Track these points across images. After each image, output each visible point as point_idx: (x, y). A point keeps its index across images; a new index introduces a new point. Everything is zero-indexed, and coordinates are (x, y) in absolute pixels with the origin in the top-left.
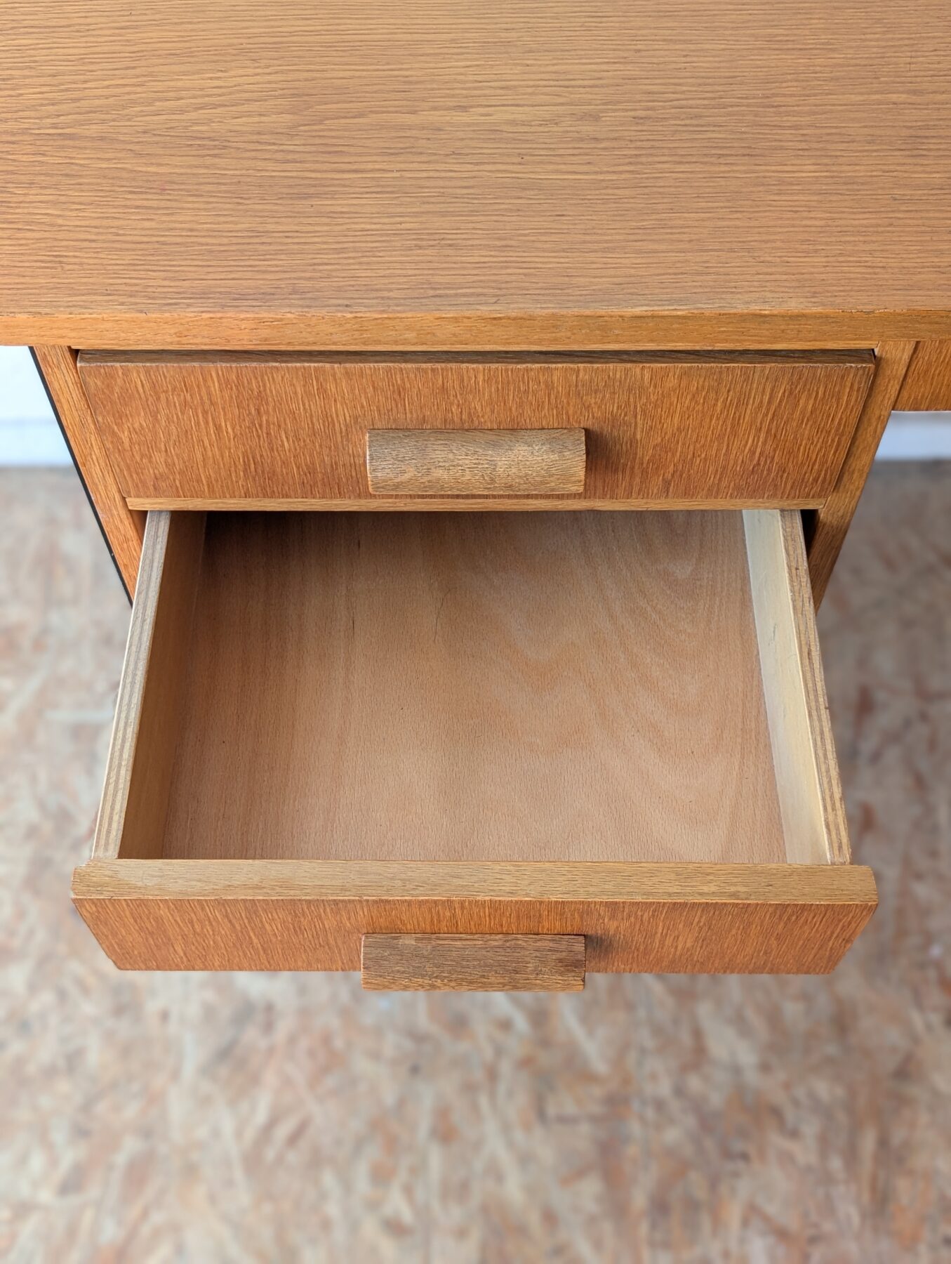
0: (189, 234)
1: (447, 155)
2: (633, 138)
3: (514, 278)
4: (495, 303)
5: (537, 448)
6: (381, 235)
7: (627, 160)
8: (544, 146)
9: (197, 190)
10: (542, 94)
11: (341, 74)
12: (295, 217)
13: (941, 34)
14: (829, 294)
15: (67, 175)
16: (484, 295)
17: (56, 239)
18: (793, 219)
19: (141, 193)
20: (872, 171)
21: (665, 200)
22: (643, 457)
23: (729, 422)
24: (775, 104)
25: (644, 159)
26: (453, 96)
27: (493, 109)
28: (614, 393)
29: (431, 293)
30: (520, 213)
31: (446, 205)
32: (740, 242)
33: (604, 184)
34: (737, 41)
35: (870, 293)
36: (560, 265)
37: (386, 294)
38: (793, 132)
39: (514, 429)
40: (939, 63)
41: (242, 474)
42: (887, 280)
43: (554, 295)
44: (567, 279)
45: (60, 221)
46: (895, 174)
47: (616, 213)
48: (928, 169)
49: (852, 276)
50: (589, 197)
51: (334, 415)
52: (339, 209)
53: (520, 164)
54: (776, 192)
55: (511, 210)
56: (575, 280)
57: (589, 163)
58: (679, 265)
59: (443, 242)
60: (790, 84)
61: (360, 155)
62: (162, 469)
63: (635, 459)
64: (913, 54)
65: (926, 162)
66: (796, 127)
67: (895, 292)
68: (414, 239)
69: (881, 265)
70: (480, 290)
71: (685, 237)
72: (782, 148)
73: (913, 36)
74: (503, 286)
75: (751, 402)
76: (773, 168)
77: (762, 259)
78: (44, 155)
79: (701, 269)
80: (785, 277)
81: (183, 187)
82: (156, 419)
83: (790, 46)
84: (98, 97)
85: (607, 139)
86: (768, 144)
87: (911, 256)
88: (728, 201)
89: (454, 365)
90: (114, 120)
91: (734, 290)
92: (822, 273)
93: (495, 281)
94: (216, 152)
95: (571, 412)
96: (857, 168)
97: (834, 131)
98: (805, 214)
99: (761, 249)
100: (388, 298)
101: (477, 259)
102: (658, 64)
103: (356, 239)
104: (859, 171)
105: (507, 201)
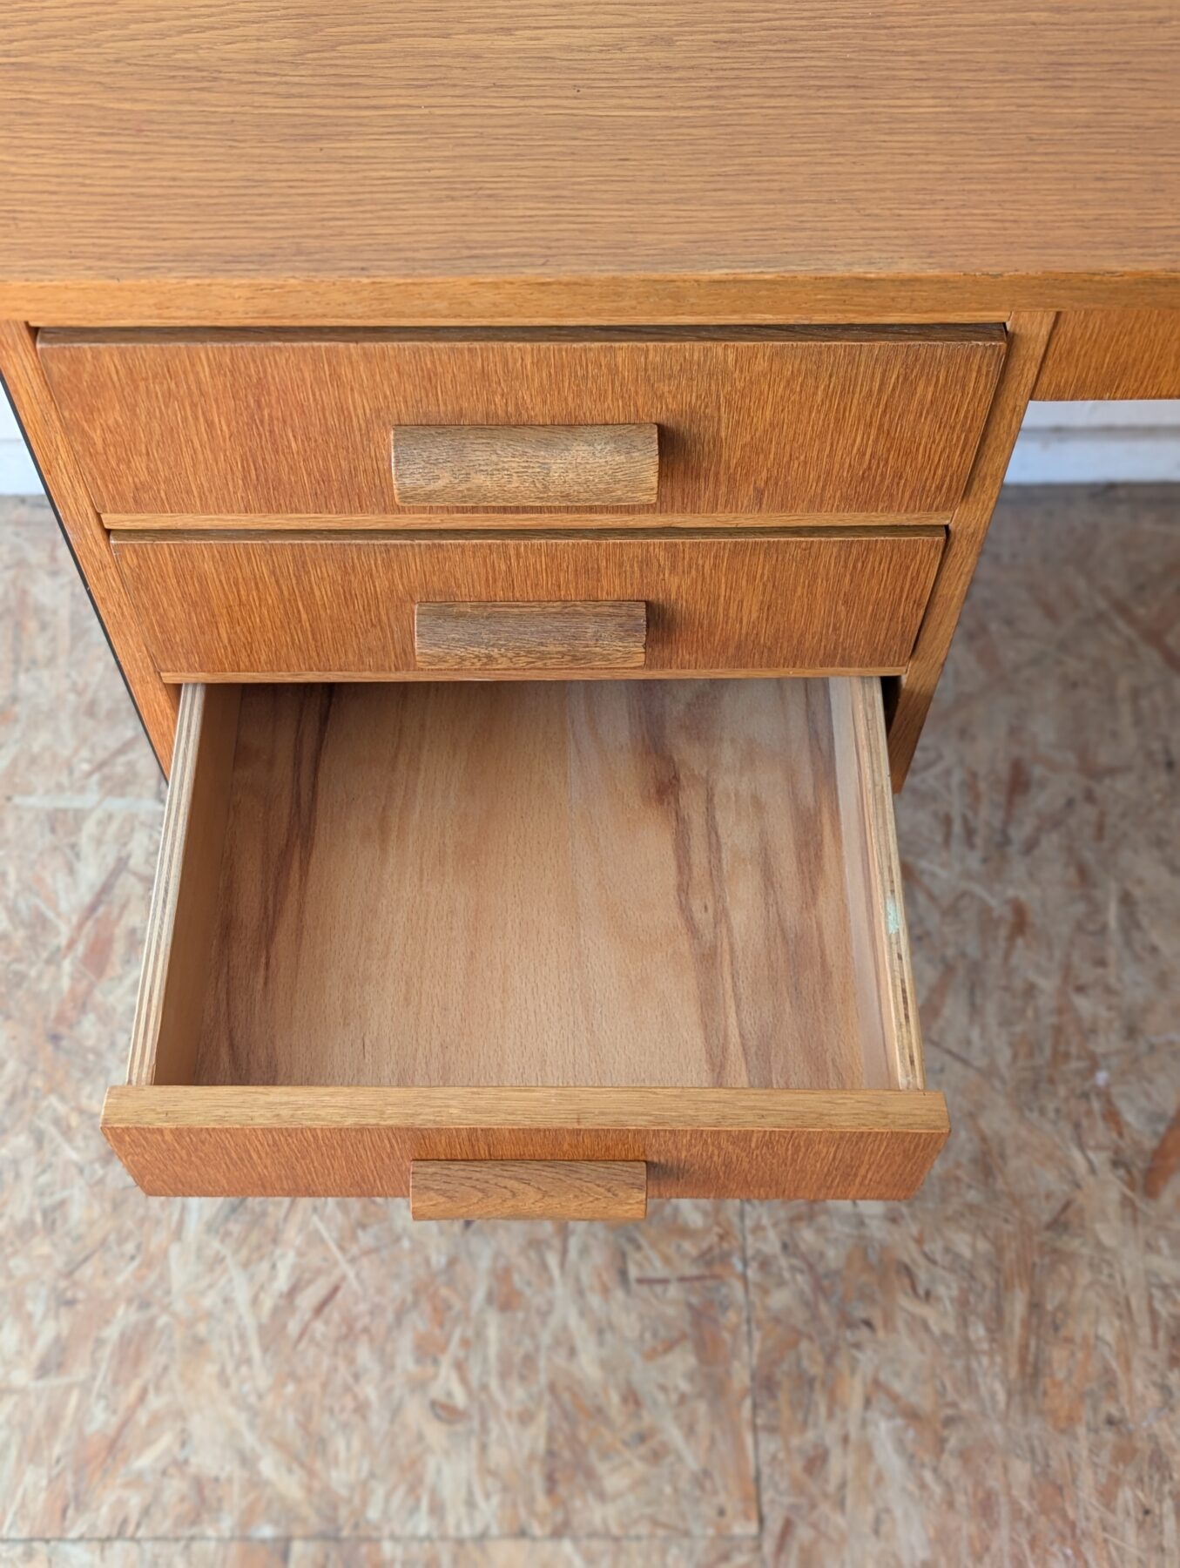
4: (544, 264)
5: (599, 448)
14: (949, 254)
18: (907, 164)
22: (729, 461)
23: (832, 416)
24: (888, 25)
35: (996, 252)
36: (622, 219)
38: (909, 58)
39: (572, 425)
42: (1018, 236)
43: (615, 255)
46: (1032, 108)
47: (691, 156)
48: (1072, 103)
49: (977, 231)
54: (886, 131)
63: (719, 462)
65: (1071, 94)
67: (1028, 251)
69: (1011, 218)
70: (525, 250)
72: (895, 78)
75: (858, 389)
76: (885, 102)
77: (867, 212)
79: (796, 224)
80: (895, 233)
86: (878, 73)
88: (829, 142)
89: (496, 345)
92: (941, 228)
95: (640, 403)
97: (959, 57)
98: (922, 158)
99: (867, 200)
104: (988, 105)
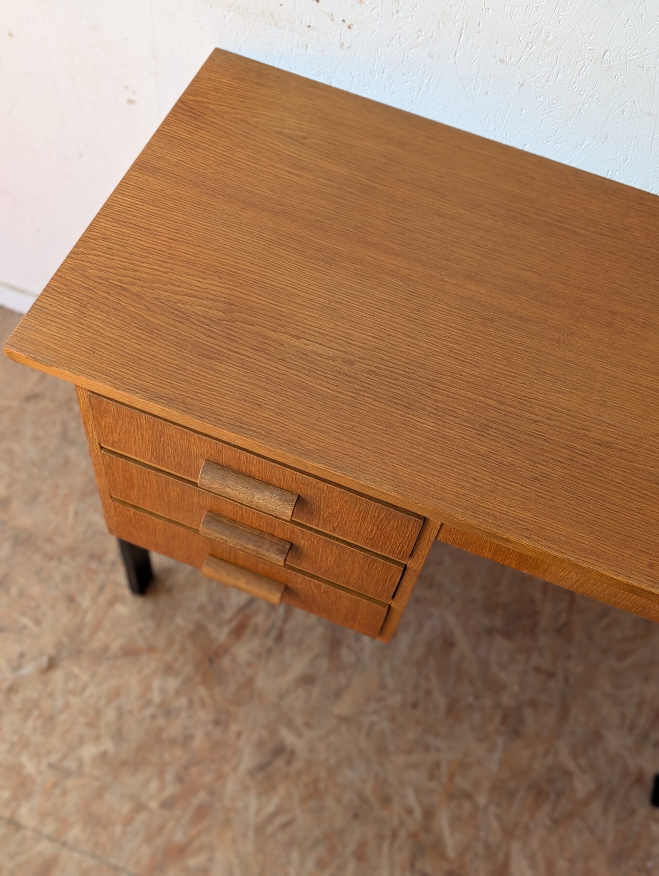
0: (153, 358)
1: (279, 359)
2: (362, 380)
3: (276, 430)
6: (232, 389)
7: (354, 391)
8: (322, 370)
9: (165, 337)
10: (336, 343)
11: (254, 300)
12: (200, 366)
13: (531, 376)
14: (403, 489)
15: (115, 309)
16: (260, 434)
17: (97, 340)
18: (409, 446)
19: (142, 329)
20: (457, 436)
21: (360, 417)
24: (434, 385)
25: (361, 393)
26: (296, 329)
27: (310, 342)
28: (312, 488)
29: (239, 424)
30: (295, 400)
31: (266, 384)
32: (380, 449)
33: (338, 399)
34: (437, 346)
35: (420, 495)
37: (220, 418)
38: (434, 403)
40: (521, 391)
41: (150, 454)
42: (432, 491)
44: (298, 439)
45: (102, 331)
46: (466, 441)
48: (483, 444)
50: (328, 403)
51: (192, 450)
52: (220, 369)
53: (308, 375)
54: (409, 430)
55: (292, 397)
56: (301, 441)
57: (337, 386)
58: (348, 450)
59: (256, 402)
60: (447, 377)
61: (242, 345)
62: (116, 439)
64: (512, 382)
65: (484, 440)
66: (436, 401)
67: (432, 498)
68: (245, 396)
69: (434, 483)
71: (358, 438)
72: (424, 409)
73: (518, 372)
74: (271, 432)
76: (415, 418)
78: (109, 295)
81: (160, 333)
82: (117, 422)
83: (459, 357)
84: (145, 273)
85: (351, 377)
86: (419, 405)
87: (449, 484)
90: (146, 288)
91: (364, 471)
92: (406, 477)
93: (267, 428)
94: (182, 320)
96: (452, 431)
97: (452, 409)
98: (415, 446)
99: (387, 456)
100: (220, 420)
101: (266, 415)
102: (394, 345)
103: (220, 386)
104: (451, 433)
105: (293, 392)
